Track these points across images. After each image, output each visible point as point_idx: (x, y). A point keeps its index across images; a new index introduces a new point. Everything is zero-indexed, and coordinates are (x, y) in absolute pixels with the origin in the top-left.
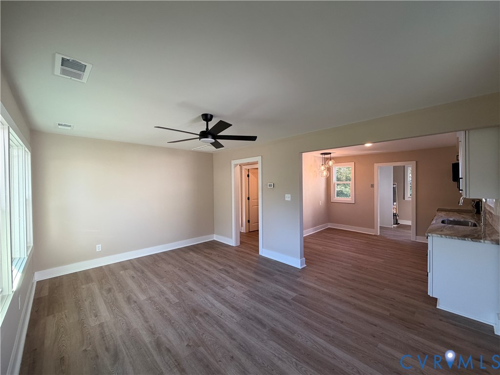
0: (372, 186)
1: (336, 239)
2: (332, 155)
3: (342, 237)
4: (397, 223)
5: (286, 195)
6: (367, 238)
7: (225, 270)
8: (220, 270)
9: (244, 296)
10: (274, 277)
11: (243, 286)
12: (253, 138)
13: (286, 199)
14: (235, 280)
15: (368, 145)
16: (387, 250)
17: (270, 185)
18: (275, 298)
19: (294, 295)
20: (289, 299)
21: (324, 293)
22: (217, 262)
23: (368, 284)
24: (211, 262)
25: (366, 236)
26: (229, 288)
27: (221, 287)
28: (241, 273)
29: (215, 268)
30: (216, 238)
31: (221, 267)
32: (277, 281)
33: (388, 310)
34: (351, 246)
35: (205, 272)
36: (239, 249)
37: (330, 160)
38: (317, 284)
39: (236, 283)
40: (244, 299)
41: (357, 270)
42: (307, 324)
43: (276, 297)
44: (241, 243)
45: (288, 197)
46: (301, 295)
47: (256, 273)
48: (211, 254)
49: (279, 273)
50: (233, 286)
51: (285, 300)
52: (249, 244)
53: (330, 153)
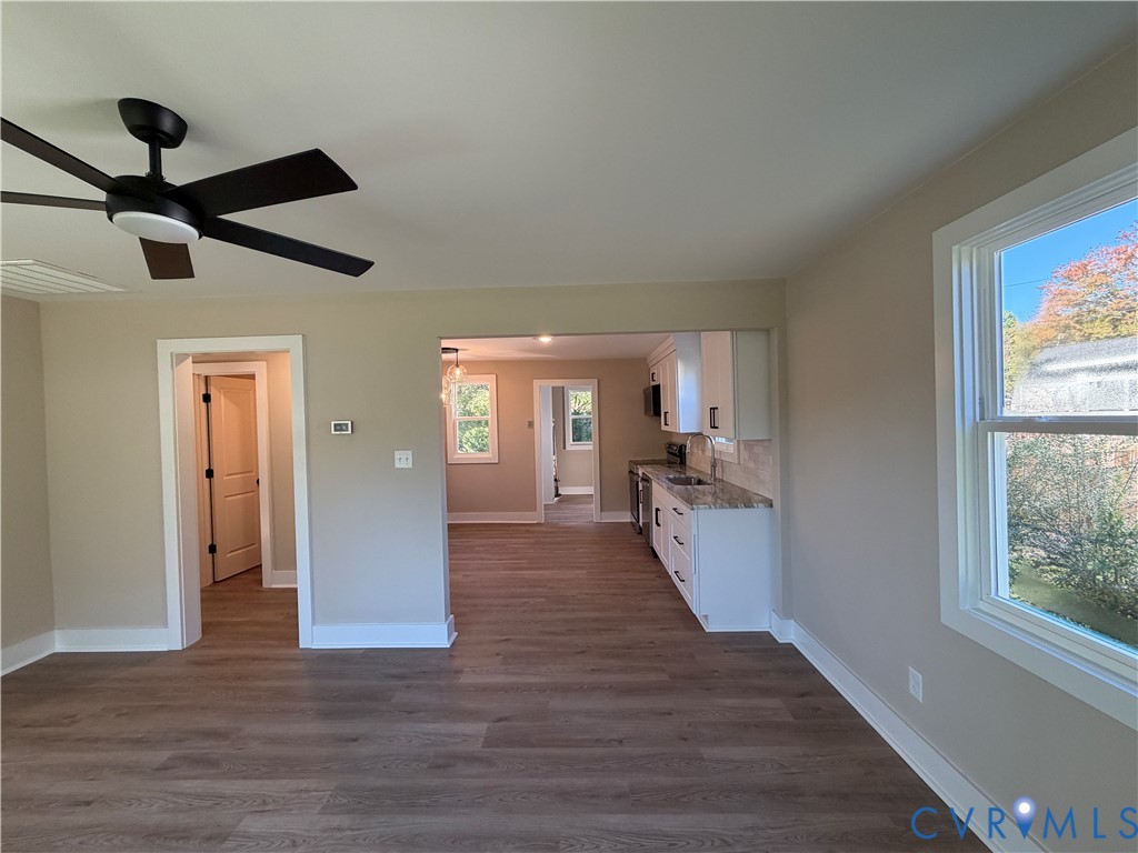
0: (531, 424)
1: (477, 549)
2: (461, 355)
3: (484, 541)
4: (557, 495)
5: (397, 454)
6: (528, 532)
7: (185, 758)
8: (164, 768)
9: (336, 821)
10: (394, 700)
11: (304, 784)
12: (355, 266)
13: (398, 465)
14: (260, 778)
15: (545, 340)
16: (575, 549)
17: (338, 427)
18: (439, 767)
19: (480, 728)
20: (476, 747)
21: (542, 689)
22: (123, 741)
23: (599, 630)
24: (90, 757)
25: (527, 528)
26: (255, 825)
27: (209, 839)
28: (273, 740)
29: (129, 770)
30: (62, 642)
31: (162, 756)
32: (410, 712)
33: (663, 671)
34: (514, 556)
35: (80, 817)
36: (206, 652)
37: (457, 366)
38: (513, 674)
39: (270, 787)
40: (339, 829)
41: (561, 607)
42: (565, 796)
43: (441, 761)
44: (204, 632)
45: (403, 460)
46: (500, 720)
47: (327, 715)
48: (73, 719)
49: (400, 683)
50: (262, 806)
51: (471, 759)
52: (239, 624)
53: (457, 350)
